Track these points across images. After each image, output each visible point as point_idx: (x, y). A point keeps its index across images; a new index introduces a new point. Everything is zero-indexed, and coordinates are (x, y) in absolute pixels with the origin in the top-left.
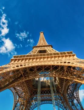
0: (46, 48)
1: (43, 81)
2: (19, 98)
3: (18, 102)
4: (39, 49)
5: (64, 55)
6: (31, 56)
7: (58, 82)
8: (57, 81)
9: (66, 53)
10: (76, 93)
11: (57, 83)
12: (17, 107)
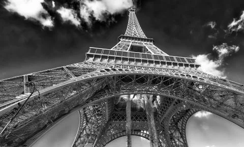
0: (144, 44)
1: (132, 100)
2: (87, 124)
3: (83, 130)
4: (131, 43)
5: (172, 62)
6: (113, 52)
7: (158, 105)
8: (157, 102)
9: (176, 59)
10: (183, 123)
11: (156, 106)
12: (82, 139)
